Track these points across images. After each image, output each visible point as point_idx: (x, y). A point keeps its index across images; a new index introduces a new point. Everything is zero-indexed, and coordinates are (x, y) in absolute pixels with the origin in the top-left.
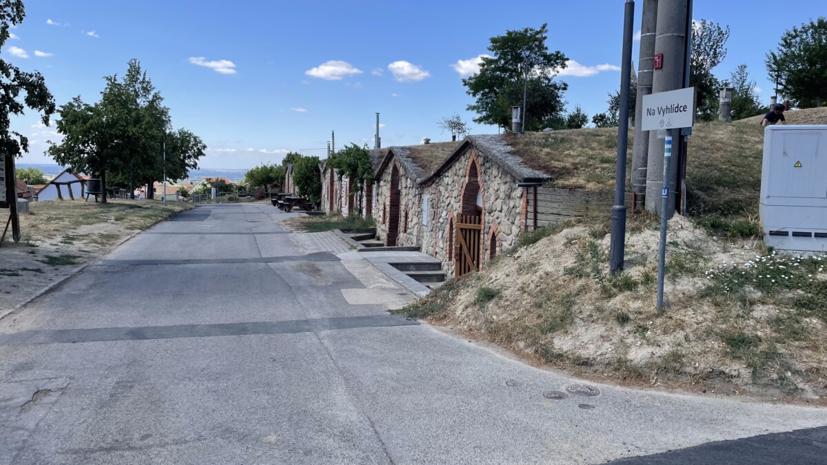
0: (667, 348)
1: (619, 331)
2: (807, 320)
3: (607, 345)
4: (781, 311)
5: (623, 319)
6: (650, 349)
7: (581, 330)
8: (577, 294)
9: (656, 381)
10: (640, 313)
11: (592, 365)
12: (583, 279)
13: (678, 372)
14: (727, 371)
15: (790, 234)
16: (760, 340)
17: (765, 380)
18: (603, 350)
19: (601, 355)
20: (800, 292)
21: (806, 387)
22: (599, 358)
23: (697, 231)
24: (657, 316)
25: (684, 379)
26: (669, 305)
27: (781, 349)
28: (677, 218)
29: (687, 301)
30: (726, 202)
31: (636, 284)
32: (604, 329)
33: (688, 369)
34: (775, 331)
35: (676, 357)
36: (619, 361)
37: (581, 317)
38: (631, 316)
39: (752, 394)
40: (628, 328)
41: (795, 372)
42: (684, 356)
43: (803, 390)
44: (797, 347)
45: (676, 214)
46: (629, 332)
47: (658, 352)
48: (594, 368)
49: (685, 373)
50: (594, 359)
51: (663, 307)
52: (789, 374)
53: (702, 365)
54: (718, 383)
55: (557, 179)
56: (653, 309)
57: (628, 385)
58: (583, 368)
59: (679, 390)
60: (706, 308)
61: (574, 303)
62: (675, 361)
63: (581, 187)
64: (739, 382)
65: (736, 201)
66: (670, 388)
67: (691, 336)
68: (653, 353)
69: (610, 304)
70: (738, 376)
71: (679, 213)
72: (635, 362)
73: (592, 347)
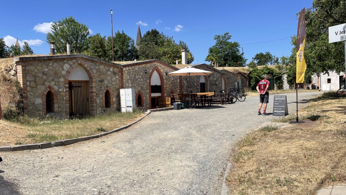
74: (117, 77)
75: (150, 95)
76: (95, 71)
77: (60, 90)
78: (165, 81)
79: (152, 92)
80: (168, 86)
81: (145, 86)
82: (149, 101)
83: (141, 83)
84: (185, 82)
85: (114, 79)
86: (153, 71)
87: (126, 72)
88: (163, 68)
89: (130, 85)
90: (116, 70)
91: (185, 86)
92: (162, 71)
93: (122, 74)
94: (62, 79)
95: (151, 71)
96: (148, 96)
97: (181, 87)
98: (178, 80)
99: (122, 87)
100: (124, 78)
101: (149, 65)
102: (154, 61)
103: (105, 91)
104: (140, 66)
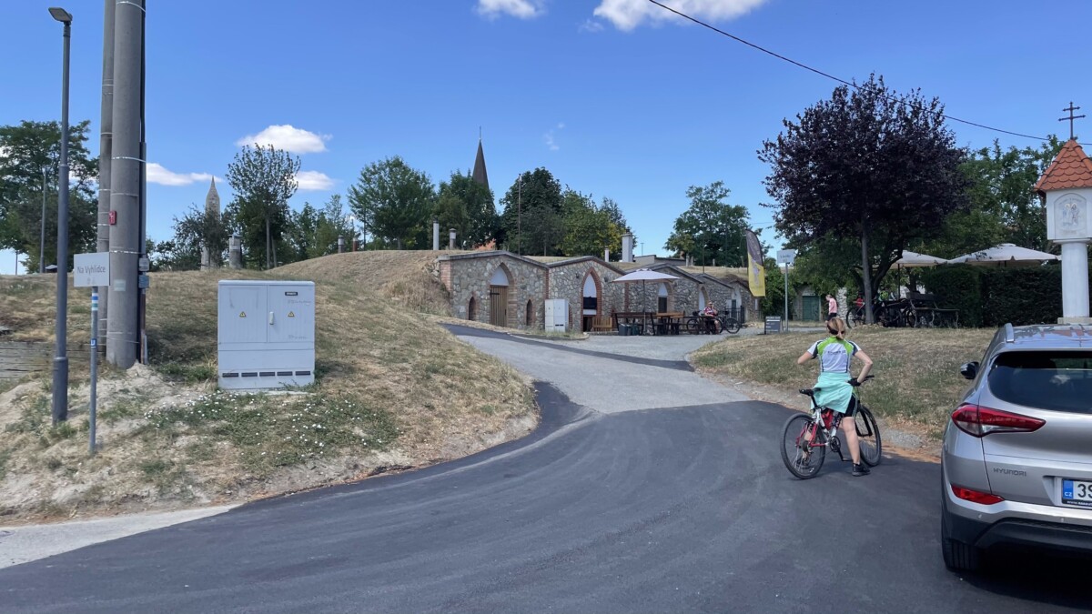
0: (91, 483)
1: (49, 476)
2: (219, 443)
3: (34, 491)
4: (200, 439)
5: (54, 465)
6: (73, 488)
7: (12, 483)
8: (14, 450)
9: (76, 513)
10: (73, 457)
11: (16, 512)
12: (24, 435)
13: (97, 503)
14: (139, 494)
15: (240, 375)
16: (173, 464)
17: (167, 496)
18: (30, 496)
19: (27, 501)
20: (223, 422)
21: (202, 495)
22: (24, 505)
23: (153, 378)
24: (88, 458)
25: (101, 508)
26: (102, 446)
27: (189, 468)
28: (137, 366)
29: (120, 441)
30: (190, 350)
31: (74, 432)
32: (35, 477)
33: (105, 499)
34: (189, 456)
35: (96, 490)
36: (43, 503)
37: (13, 469)
38: (63, 461)
39: (157, 508)
40: (59, 472)
41: (196, 485)
42: (103, 488)
43: (199, 498)
44: (204, 465)
45: (137, 363)
46: (59, 476)
47: (81, 488)
48: (18, 515)
49: (103, 502)
50: (19, 506)
51: (96, 449)
52: (191, 487)
53: (119, 492)
54: (129, 505)
55: (15, 331)
56: (86, 452)
57: (48, 522)
58: (7, 517)
59: (96, 517)
60: (136, 444)
61: (9, 458)
62: (95, 493)
63: (41, 340)
64: (148, 500)
65: (199, 348)
66: (85, 517)
67: (116, 470)
68: (76, 491)
69: (46, 453)
70: (148, 496)
71: (140, 362)
72: (58, 501)
73: (18, 496)
74: (542, 282)
75: (582, 312)
76: (517, 273)
77: (482, 297)
78: (603, 291)
79: (585, 308)
80: (607, 299)
81: (575, 297)
82: (580, 322)
83: (570, 292)
84: (633, 294)
85: (537, 284)
86: (586, 275)
87: (553, 275)
88: (601, 271)
89: (556, 294)
90: (541, 272)
91: (633, 301)
92: (599, 274)
93: (547, 278)
94: (484, 283)
95: (584, 274)
96: (578, 313)
97: (628, 303)
98: (623, 291)
99: (547, 298)
100: (550, 284)
101: (581, 264)
102: (589, 260)
103: (527, 302)
104: (571, 266)
